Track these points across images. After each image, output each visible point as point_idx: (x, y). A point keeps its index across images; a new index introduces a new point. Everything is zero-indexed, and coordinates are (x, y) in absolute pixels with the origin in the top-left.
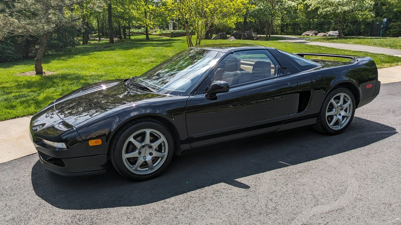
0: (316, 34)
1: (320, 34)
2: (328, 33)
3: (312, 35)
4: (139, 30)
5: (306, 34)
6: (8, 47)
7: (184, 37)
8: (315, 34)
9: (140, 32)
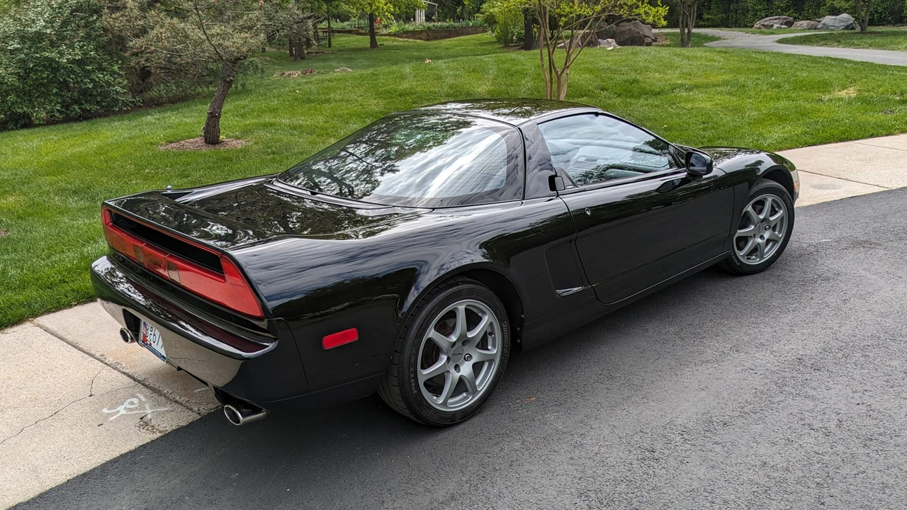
0: (789, 24)
1: (801, 25)
2: (820, 22)
3: (778, 25)
4: (346, 23)
5: (763, 25)
6: (115, 78)
7: (458, 38)
8: (786, 24)
9: (348, 28)
